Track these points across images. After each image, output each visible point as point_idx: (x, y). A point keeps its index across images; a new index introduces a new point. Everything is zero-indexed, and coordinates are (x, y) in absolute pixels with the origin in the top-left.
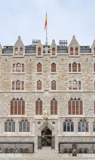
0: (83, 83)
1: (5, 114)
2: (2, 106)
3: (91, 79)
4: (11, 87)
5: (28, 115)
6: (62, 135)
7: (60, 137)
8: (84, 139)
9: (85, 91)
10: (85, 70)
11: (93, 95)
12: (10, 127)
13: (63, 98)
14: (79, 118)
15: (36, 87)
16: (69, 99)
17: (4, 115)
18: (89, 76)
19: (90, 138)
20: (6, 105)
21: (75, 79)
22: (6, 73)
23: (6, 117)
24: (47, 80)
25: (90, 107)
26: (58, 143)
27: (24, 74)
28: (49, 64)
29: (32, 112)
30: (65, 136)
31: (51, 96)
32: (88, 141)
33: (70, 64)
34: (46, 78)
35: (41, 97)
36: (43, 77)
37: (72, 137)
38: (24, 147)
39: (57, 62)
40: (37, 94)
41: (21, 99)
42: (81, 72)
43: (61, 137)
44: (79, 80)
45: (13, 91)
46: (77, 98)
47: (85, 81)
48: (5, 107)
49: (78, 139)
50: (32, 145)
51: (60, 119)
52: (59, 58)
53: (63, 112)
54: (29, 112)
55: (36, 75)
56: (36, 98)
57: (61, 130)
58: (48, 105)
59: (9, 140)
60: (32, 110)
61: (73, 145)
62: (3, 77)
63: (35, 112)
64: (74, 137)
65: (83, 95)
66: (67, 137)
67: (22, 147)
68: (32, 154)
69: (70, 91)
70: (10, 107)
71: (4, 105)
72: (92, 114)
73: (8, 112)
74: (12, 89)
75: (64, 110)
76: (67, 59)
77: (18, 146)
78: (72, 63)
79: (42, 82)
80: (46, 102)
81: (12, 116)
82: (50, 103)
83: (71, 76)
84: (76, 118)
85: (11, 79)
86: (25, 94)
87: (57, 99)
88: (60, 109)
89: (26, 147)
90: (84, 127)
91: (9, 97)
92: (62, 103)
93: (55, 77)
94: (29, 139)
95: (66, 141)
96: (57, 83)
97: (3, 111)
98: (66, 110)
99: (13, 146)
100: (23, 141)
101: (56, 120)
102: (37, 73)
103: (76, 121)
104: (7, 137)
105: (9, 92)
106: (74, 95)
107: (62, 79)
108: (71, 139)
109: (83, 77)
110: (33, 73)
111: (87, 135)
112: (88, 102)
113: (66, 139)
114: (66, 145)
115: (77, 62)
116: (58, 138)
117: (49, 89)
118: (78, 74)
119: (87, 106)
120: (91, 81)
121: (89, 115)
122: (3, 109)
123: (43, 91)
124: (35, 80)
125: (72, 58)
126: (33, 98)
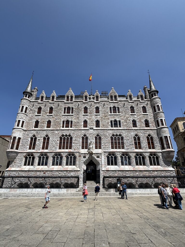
0: (123, 122)
1: (53, 148)
2: (52, 142)
3: (128, 118)
4: (62, 125)
5: (75, 149)
6: (106, 169)
7: (104, 171)
8: (128, 173)
9: (125, 129)
10: (123, 112)
11: (132, 132)
12: (57, 161)
13: (106, 134)
14: (121, 153)
15: (83, 126)
16: (111, 135)
17: (53, 150)
18: (127, 116)
19: (133, 172)
20: (56, 141)
21: (115, 119)
22: (58, 114)
23: (54, 151)
24: (92, 120)
25: (130, 142)
26: (103, 177)
27: (73, 115)
28: (93, 107)
29: (78, 147)
30: (109, 170)
31: (96, 133)
32: (132, 175)
33: (110, 108)
34: (91, 118)
35: (87, 134)
36: (88, 117)
37: (116, 171)
38: (69, 181)
39: (100, 106)
40: (83, 131)
41: (70, 135)
42: (120, 114)
43: (106, 171)
44: (119, 120)
45: (63, 129)
46: (118, 134)
47: (123, 121)
48: (54, 142)
49: (122, 173)
50: (76, 179)
51: (103, 153)
52: (101, 103)
53: (106, 147)
54: (76, 147)
55: (82, 116)
56: (82, 134)
57: (105, 163)
58: (93, 140)
59: (55, 174)
60: (79, 145)
61: (117, 179)
62: (55, 118)
63: (81, 147)
64: (118, 171)
65: (124, 131)
66: (111, 171)
67: (67, 182)
68: (77, 189)
69: (112, 128)
70: (59, 142)
71: (54, 140)
72: (132, 148)
73: (57, 147)
74: (62, 127)
75: (107, 145)
76: (108, 103)
77: (63, 181)
78: (112, 106)
79: (88, 121)
80: (91, 138)
81: (60, 151)
82: (94, 138)
83: (112, 116)
84: (119, 153)
85: (61, 119)
86: (73, 131)
87: (101, 135)
88: (103, 144)
89: (71, 182)
90: (127, 161)
91: (58, 133)
92: (105, 139)
93: (99, 118)
94: (75, 173)
95: (110, 175)
96: (100, 122)
97: (52, 146)
98: (108, 145)
99: (58, 181)
100: (68, 175)
101: (100, 154)
102: (83, 114)
103: (118, 155)
104: (54, 171)
105: (59, 129)
106: (116, 132)
107: (104, 119)
108: (115, 173)
109: (122, 117)
110: (80, 114)
111: (130, 169)
112: (128, 138)
113: (110, 172)
114: (111, 179)
115: (116, 106)
116: (103, 171)
117: (93, 127)
118: (118, 115)
119: (128, 141)
120: (129, 120)
121: (130, 149)
122: (53, 144)
123: (89, 129)
124: (82, 120)
125: (112, 103)
126: (80, 134)
